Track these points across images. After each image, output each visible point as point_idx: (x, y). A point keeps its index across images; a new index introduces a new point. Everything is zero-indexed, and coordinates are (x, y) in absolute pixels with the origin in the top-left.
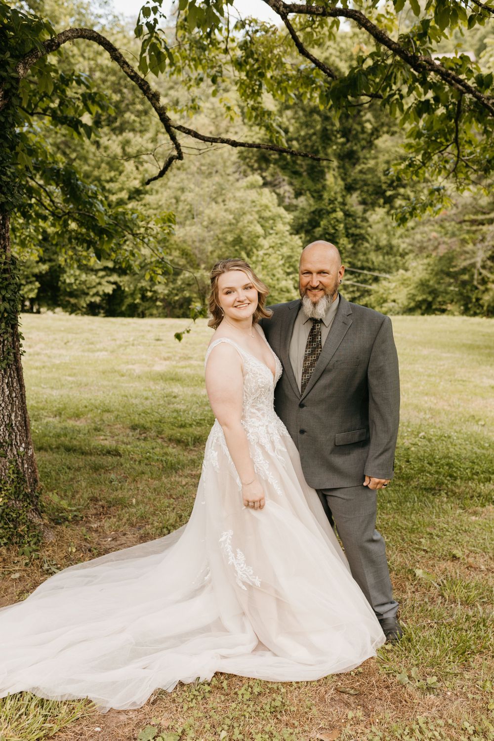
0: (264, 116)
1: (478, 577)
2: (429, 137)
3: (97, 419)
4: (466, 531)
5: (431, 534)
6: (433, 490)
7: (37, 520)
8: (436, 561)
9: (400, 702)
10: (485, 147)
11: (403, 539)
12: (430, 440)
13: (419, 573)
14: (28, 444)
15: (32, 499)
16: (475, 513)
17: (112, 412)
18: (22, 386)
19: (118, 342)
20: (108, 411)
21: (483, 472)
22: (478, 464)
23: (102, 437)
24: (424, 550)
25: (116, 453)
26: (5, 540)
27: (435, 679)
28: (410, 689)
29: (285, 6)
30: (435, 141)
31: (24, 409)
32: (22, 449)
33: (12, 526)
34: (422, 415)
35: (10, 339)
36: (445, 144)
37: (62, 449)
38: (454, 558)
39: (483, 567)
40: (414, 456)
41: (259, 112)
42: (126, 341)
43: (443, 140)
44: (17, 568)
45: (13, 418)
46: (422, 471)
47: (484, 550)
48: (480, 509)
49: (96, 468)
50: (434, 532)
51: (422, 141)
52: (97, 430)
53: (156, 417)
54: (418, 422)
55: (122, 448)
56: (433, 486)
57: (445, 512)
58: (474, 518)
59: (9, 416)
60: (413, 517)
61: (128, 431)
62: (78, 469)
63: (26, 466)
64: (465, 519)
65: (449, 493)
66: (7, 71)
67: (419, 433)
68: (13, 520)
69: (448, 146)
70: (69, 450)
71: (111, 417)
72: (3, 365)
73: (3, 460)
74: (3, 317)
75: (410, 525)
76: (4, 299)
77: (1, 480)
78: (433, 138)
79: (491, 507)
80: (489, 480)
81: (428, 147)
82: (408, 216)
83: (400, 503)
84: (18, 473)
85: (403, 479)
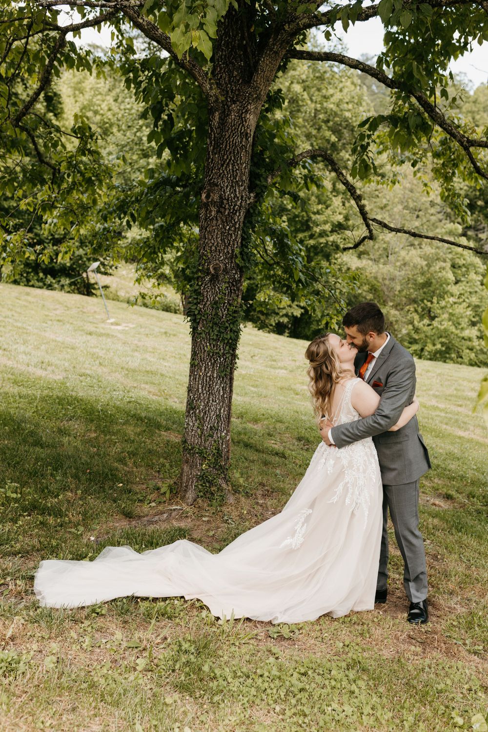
0: (454, 197)
3: (271, 427)
14: (228, 431)
15: (223, 470)
17: (284, 423)
18: (231, 391)
19: (297, 364)
20: (281, 422)
23: (273, 442)
25: (283, 456)
26: (202, 494)
27: (481, 647)
29: (468, 141)
31: (229, 407)
32: (223, 434)
33: (208, 485)
35: (230, 358)
37: (242, 444)
41: (451, 193)
44: (207, 514)
45: (222, 411)
49: (266, 463)
52: (270, 435)
55: (288, 452)
59: (220, 410)
61: (294, 441)
62: (253, 461)
63: (224, 446)
66: (260, 181)
68: (209, 482)
70: (247, 445)
71: (283, 427)
72: (223, 375)
73: (210, 439)
74: (228, 342)
76: (231, 330)
77: (207, 452)
84: (218, 450)
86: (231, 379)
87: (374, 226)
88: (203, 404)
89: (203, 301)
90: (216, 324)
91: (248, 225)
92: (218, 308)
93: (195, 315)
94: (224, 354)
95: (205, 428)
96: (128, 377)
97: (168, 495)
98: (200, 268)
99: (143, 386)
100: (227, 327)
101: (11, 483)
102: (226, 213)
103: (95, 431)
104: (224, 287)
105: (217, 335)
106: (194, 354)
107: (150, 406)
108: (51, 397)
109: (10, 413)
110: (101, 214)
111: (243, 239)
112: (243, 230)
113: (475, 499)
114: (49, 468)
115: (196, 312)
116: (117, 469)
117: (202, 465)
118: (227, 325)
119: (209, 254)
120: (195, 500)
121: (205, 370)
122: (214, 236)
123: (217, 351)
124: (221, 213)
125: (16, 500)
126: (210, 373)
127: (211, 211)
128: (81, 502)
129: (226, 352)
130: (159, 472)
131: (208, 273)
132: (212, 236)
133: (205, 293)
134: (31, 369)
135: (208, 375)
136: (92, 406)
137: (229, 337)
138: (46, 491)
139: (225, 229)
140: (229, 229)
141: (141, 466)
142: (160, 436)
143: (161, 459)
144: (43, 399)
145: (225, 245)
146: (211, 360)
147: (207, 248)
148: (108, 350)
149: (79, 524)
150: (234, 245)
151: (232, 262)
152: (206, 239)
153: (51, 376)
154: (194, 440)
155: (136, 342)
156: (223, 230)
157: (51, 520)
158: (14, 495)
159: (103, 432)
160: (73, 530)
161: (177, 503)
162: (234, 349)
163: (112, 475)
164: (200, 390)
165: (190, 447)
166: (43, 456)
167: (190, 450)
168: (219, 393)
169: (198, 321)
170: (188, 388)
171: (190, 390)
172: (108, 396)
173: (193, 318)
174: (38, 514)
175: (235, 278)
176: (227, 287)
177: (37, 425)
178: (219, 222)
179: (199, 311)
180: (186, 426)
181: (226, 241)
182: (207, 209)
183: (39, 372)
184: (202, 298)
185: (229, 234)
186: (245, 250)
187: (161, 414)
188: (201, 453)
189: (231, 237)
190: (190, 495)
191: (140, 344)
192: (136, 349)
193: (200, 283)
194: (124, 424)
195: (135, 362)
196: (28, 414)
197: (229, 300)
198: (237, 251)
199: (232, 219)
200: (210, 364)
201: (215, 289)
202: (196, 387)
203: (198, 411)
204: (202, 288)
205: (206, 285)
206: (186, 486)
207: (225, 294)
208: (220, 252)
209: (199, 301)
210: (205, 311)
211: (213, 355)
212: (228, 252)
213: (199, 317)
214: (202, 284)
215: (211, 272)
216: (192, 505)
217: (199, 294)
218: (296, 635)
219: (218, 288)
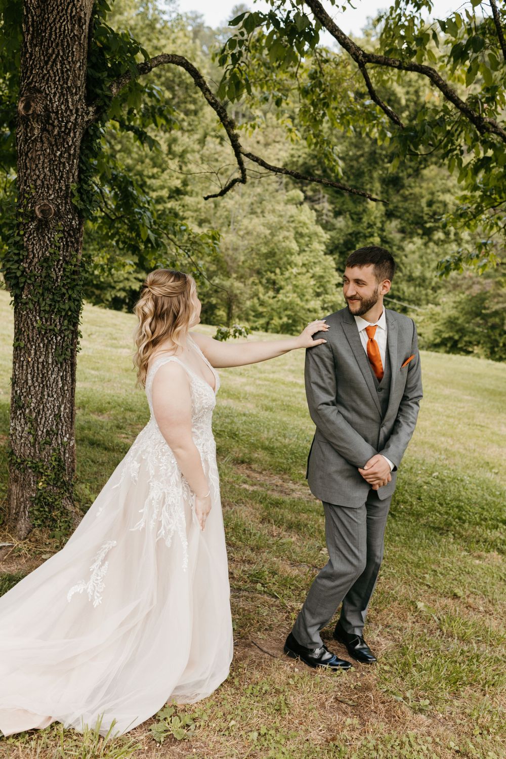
0: (323, 144)
1: (474, 617)
2: (484, 192)
4: (468, 573)
5: (435, 571)
6: (441, 530)
8: (437, 597)
9: (392, 718)
11: (408, 573)
12: (442, 481)
13: (420, 605)
14: (71, 435)
15: (68, 487)
16: (479, 557)
17: (135, 411)
18: (73, 381)
20: (131, 410)
21: (491, 519)
22: (487, 511)
24: (427, 585)
26: (39, 522)
27: (427, 702)
28: (404, 707)
30: (490, 196)
31: (72, 402)
32: (65, 439)
33: (47, 510)
34: (437, 455)
35: (70, 336)
36: (499, 200)
37: (86, 443)
38: (455, 596)
39: (481, 609)
40: (425, 494)
41: (319, 140)
43: (497, 197)
44: (48, 550)
45: (62, 409)
46: (432, 510)
47: (484, 593)
48: (484, 554)
50: (439, 570)
51: (478, 193)
52: (118, 427)
54: (433, 460)
56: (441, 526)
57: (451, 552)
58: (477, 562)
59: (59, 407)
60: (420, 553)
62: (103, 464)
63: (67, 455)
64: (469, 561)
65: (456, 535)
66: (102, 89)
67: (433, 472)
68: (48, 505)
69: (501, 203)
70: (93, 444)
71: (134, 416)
72: (61, 359)
73: (47, 447)
74: (66, 314)
75: (416, 560)
76: (70, 298)
77: (43, 465)
78: (488, 193)
79: (495, 554)
80: (496, 527)
81: (482, 201)
82: (453, 266)
83: (409, 538)
84: (59, 461)
85: (413, 515)
86: (73, 365)
87: (249, 164)
88: (34, 400)
89: (27, 257)
90: (48, 290)
91: (87, 152)
92: (50, 267)
93: (16, 278)
94: (61, 331)
95: (40, 433)
98: (21, 210)
100: (64, 294)
102: (56, 133)
105: (50, 305)
106: (19, 332)
111: (81, 171)
112: (80, 158)
115: (19, 274)
117: (37, 483)
118: (64, 290)
119: (33, 191)
120: (30, 531)
121: (36, 354)
122: (40, 166)
123: (51, 327)
124: (48, 131)
126: (43, 357)
127: (32, 129)
129: (63, 328)
131: (34, 219)
132: (37, 165)
133: (30, 247)
135: (41, 360)
139: (55, 156)
140: (61, 155)
145: (56, 179)
146: (42, 340)
147: (30, 182)
150: (69, 178)
151: (66, 203)
152: (27, 169)
154: (23, 450)
156: (52, 156)
161: (4, 538)
162: (75, 324)
164: (30, 382)
165: (19, 461)
167: (20, 464)
168: (57, 385)
169: (21, 285)
170: (12, 379)
171: (15, 382)
173: (13, 282)
175: (72, 226)
176: (61, 238)
178: (46, 145)
179: (23, 272)
180: (11, 432)
181: (57, 172)
182: (27, 126)
184: (25, 254)
185: (60, 163)
186: (85, 186)
188: (35, 468)
189: (64, 167)
190: (23, 525)
193: (22, 233)
197: (65, 257)
198: (74, 187)
199: (64, 142)
200: (41, 345)
201: (44, 241)
202: (24, 377)
203: (27, 411)
204: (25, 239)
205: (30, 235)
206: (16, 514)
207: (59, 248)
208: (48, 188)
209: (21, 257)
210: (31, 271)
211: (46, 333)
212: (60, 188)
213: (23, 280)
214: (25, 233)
215: (37, 217)
216: (25, 538)
217: (22, 247)
218: (192, 732)
219: (49, 238)
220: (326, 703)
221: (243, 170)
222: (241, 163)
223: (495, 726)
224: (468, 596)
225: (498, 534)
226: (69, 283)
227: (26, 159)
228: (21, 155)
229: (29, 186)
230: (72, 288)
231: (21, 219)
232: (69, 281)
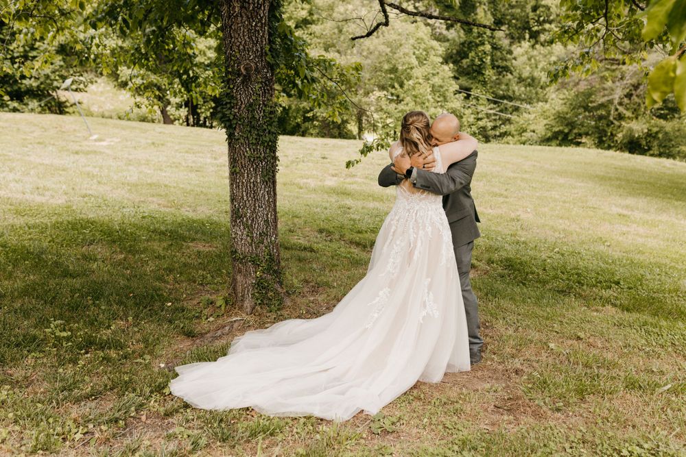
1: (594, 351)
2: (584, 11)
3: (289, 223)
4: (588, 321)
5: (562, 322)
6: (564, 292)
7: (280, 290)
8: (564, 339)
9: (537, 415)
10: (630, 23)
11: (540, 324)
12: (563, 255)
13: (552, 345)
15: (278, 273)
16: (597, 311)
17: (300, 217)
18: (275, 194)
20: (297, 217)
21: (605, 281)
22: (602, 275)
23: (296, 237)
24: (556, 332)
25: (312, 250)
26: (259, 301)
27: (562, 404)
28: (545, 408)
30: (589, 14)
31: (275, 210)
32: (273, 239)
33: (264, 292)
34: (557, 235)
35: (271, 161)
38: (579, 338)
39: (600, 345)
40: (549, 266)
42: (297, 158)
43: (595, 14)
44: (269, 320)
45: (269, 216)
46: (556, 277)
47: (601, 334)
48: (600, 308)
49: (300, 260)
50: (564, 321)
51: (579, 12)
52: (291, 231)
53: (336, 224)
54: (553, 240)
55: (315, 246)
56: (564, 289)
57: (573, 308)
58: (595, 314)
59: (267, 215)
60: (548, 309)
61: (316, 234)
63: (275, 251)
64: (589, 314)
65: (577, 295)
67: (554, 249)
68: (265, 288)
69: (599, 19)
71: (301, 221)
72: (266, 179)
73: (261, 245)
74: (268, 144)
75: (545, 314)
76: (269, 132)
77: (259, 259)
78: (587, 12)
79: (609, 307)
80: (610, 287)
81: (583, 18)
82: (560, 74)
83: (538, 299)
84: (270, 255)
85: (540, 282)
86: (274, 183)
88: (249, 211)
89: (237, 104)
90: (254, 127)
91: (272, 19)
92: (254, 110)
93: (229, 120)
94: (265, 158)
95: (255, 235)
96: (132, 193)
97: (223, 308)
98: (230, 70)
99: (150, 199)
100: (265, 130)
101: (55, 321)
103: (121, 253)
104: (257, 88)
105: (256, 139)
106: (233, 161)
107: (165, 219)
108: (62, 223)
109: (24, 246)
110: (89, 21)
111: (270, 35)
112: (269, 25)
113: (495, 265)
114: (89, 298)
115: (231, 117)
116: (160, 289)
117: (256, 273)
118: (265, 127)
119: (237, 54)
120: (254, 308)
121: (248, 176)
122: (241, 35)
123: (258, 156)
124: (246, 8)
125: (68, 339)
126: (253, 178)
127: (234, 7)
128: (136, 329)
129: (266, 155)
130: (202, 284)
131: (239, 75)
132: (239, 35)
133: (239, 96)
134: (28, 196)
135: (252, 181)
136: (108, 227)
137: (268, 139)
138: (96, 323)
139: (252, 26)
140: (256, 24)
141: (182, 281)
142: (189, 248)
143: (200, 271)
144: (55, 226)
145: (253, 43)
146: (252, 165)
147: (235, 48)
148: (101, 167)
149: (144, 353)
150: (262, 42)
151: (262, 61)
152: (232, 38)
153: (51, 201)
154: (243, 248)
155: (126, 156)
156: (250, 27)
157: (113, 354)
158: (64, 334)
159: (129, 252)
160: (139, 360)
161: (236, 315)
162: (274, 152)
163: (158, 295)
164: (245, 198)
165: (241, 257)
166: (77, 286)
167: (242, 259)
168: (264, 198)
169: (234, 126)
170: (231, 196)
171: (232, 200)
172: (120, 215)
173: (228, 124)
174: (96, 350)
175: (267, 77)
176: (261, 88)
177: (59, 255)
178: (244, 18)
179: (234, 116)
180: (234, 236)
181: (254, 38)
182: (230, 6)
183: (39, 199)
184: (235, 102)
185: (256, 31)
186: (274, 46)
187: (180, 225)
188: (253, 261)
189: (259, 34)
190: (248, 304)
191: (131, 157)
192: (129, 162)
193: (232, 86)
194: (148, 241)
195: (133, 175)
196: (45, 244)
197: (263, 101)
198: (267, 48)
199: (257, 14)
200: (252, 169)
201: (248, 91)
202: (240, 195)
203: (245, 219)
204: (235, 91)
205: (238, 87)
206: (243, 296)
207: (259, 95)
208: (249, 51)
209: (232, 105)
210: (240, 115)
211: (254, 160)
212: (257, 50)
213: (235, 122)
214: (234, 86)
215: (242, 73)
216: (251, 314)
217: (232, 97)
218: (398, 427)
219: (252, 89)
220: (489, 409)
221: (387, 17)
222: (384, 11)
223: (612, 417)
224: (589, 338)
225: (612, 293)
226: (268, 121)
227: (230, 31)
228: (226, 27)
229: (234, 51)
230: (271, 125)
231: (230, 76)
232: (268, 119)
